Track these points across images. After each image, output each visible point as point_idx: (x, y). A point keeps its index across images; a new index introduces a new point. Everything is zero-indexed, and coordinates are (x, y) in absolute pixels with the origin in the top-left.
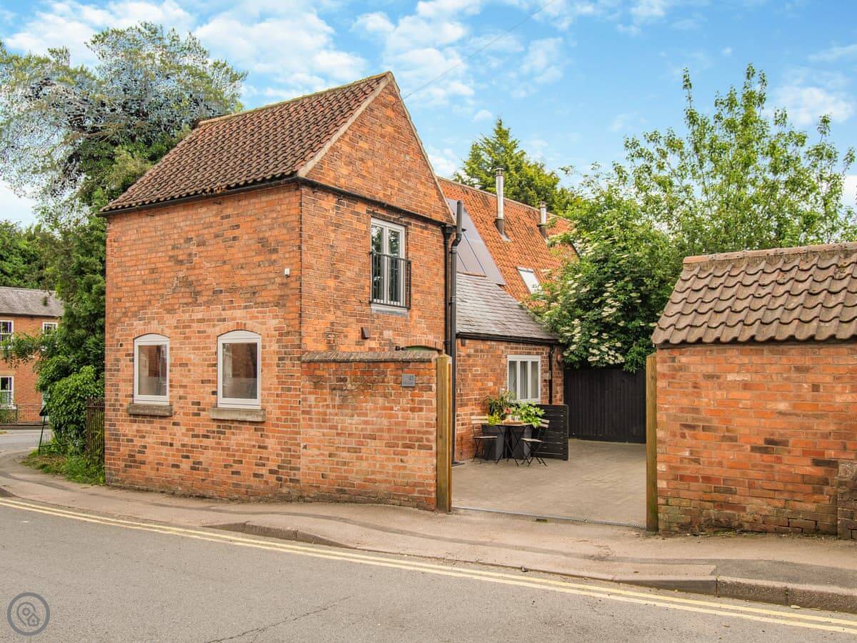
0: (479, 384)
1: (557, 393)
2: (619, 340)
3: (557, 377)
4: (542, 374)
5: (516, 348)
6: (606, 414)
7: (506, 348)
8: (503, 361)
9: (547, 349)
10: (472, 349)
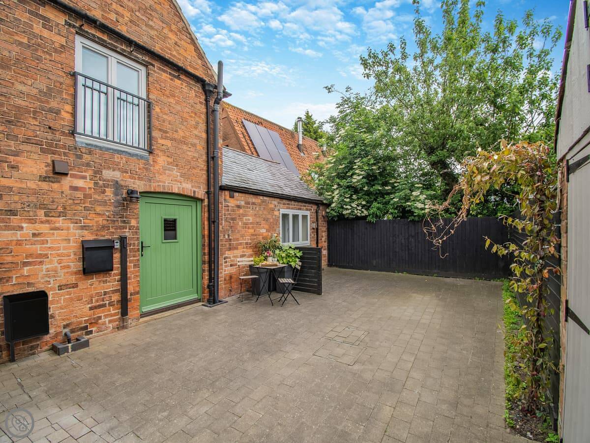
0: (251, 231)
1: (322, 237)
2: (364, 200)
3: (322, 226)
4: (311, 224)
5: (288, 204)
6: (355, 251)
7: (279, 203)
8: (276, 213)
9: (315, 207)
10: (242, 201)
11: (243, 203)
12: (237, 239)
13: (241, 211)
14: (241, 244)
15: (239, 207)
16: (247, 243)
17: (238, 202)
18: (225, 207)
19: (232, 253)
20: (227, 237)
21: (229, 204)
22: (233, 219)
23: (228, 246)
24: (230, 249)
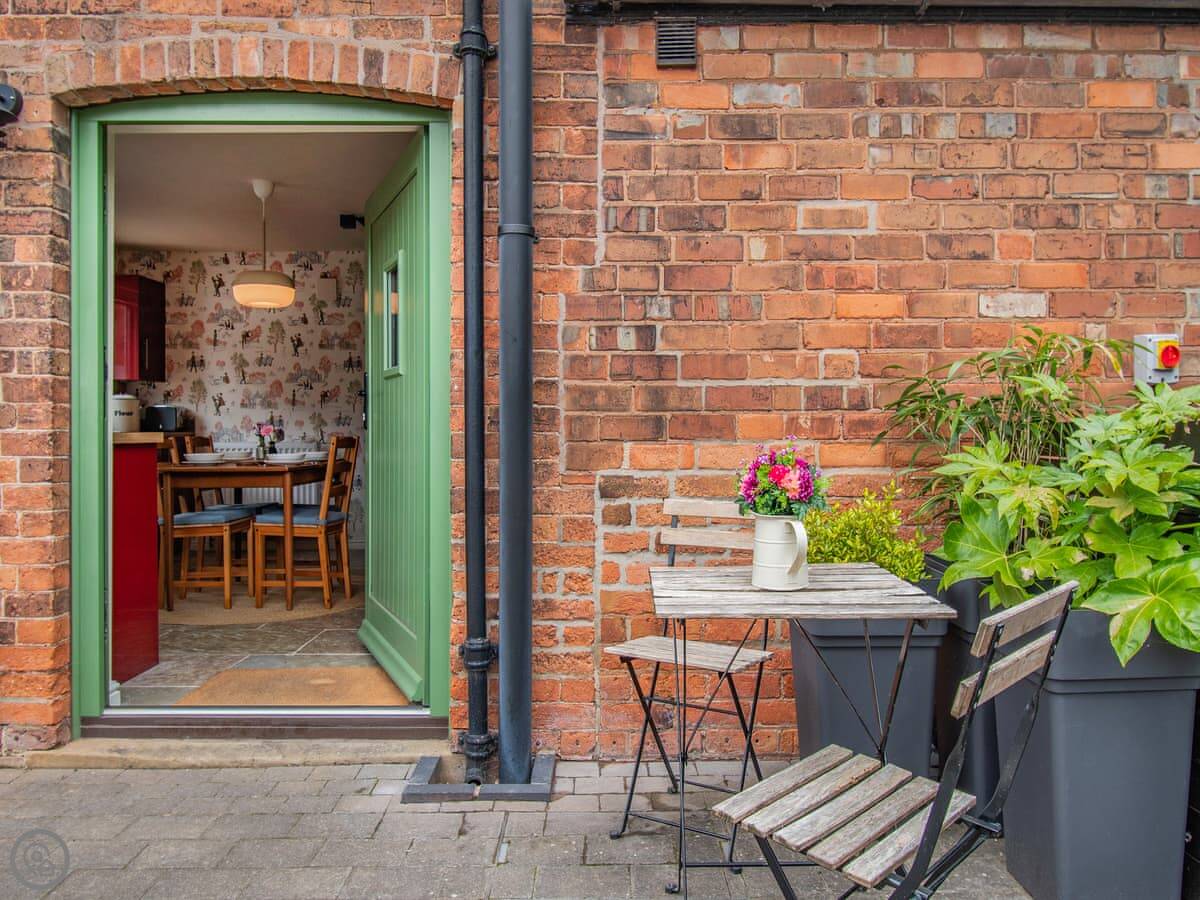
0: (875, 305)
10: (783, 82)
11: (786, 98)
12: (730, 365)
13: (770, 158)
14: (761, 399)
15: (747, 129)
16: (820, 399)
17: (741, 95)
18: (611, 134)
19: (680, 460)
20: (627, 340)
21: (653, 116)
22: (688, 221)
23: (636, 406)
24: (656, 431)
